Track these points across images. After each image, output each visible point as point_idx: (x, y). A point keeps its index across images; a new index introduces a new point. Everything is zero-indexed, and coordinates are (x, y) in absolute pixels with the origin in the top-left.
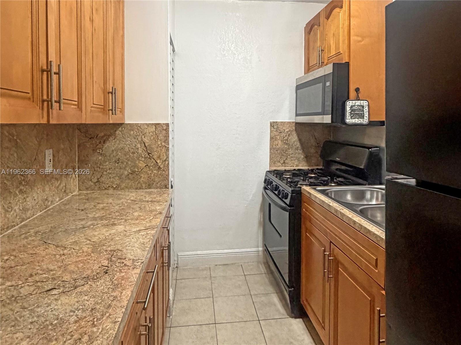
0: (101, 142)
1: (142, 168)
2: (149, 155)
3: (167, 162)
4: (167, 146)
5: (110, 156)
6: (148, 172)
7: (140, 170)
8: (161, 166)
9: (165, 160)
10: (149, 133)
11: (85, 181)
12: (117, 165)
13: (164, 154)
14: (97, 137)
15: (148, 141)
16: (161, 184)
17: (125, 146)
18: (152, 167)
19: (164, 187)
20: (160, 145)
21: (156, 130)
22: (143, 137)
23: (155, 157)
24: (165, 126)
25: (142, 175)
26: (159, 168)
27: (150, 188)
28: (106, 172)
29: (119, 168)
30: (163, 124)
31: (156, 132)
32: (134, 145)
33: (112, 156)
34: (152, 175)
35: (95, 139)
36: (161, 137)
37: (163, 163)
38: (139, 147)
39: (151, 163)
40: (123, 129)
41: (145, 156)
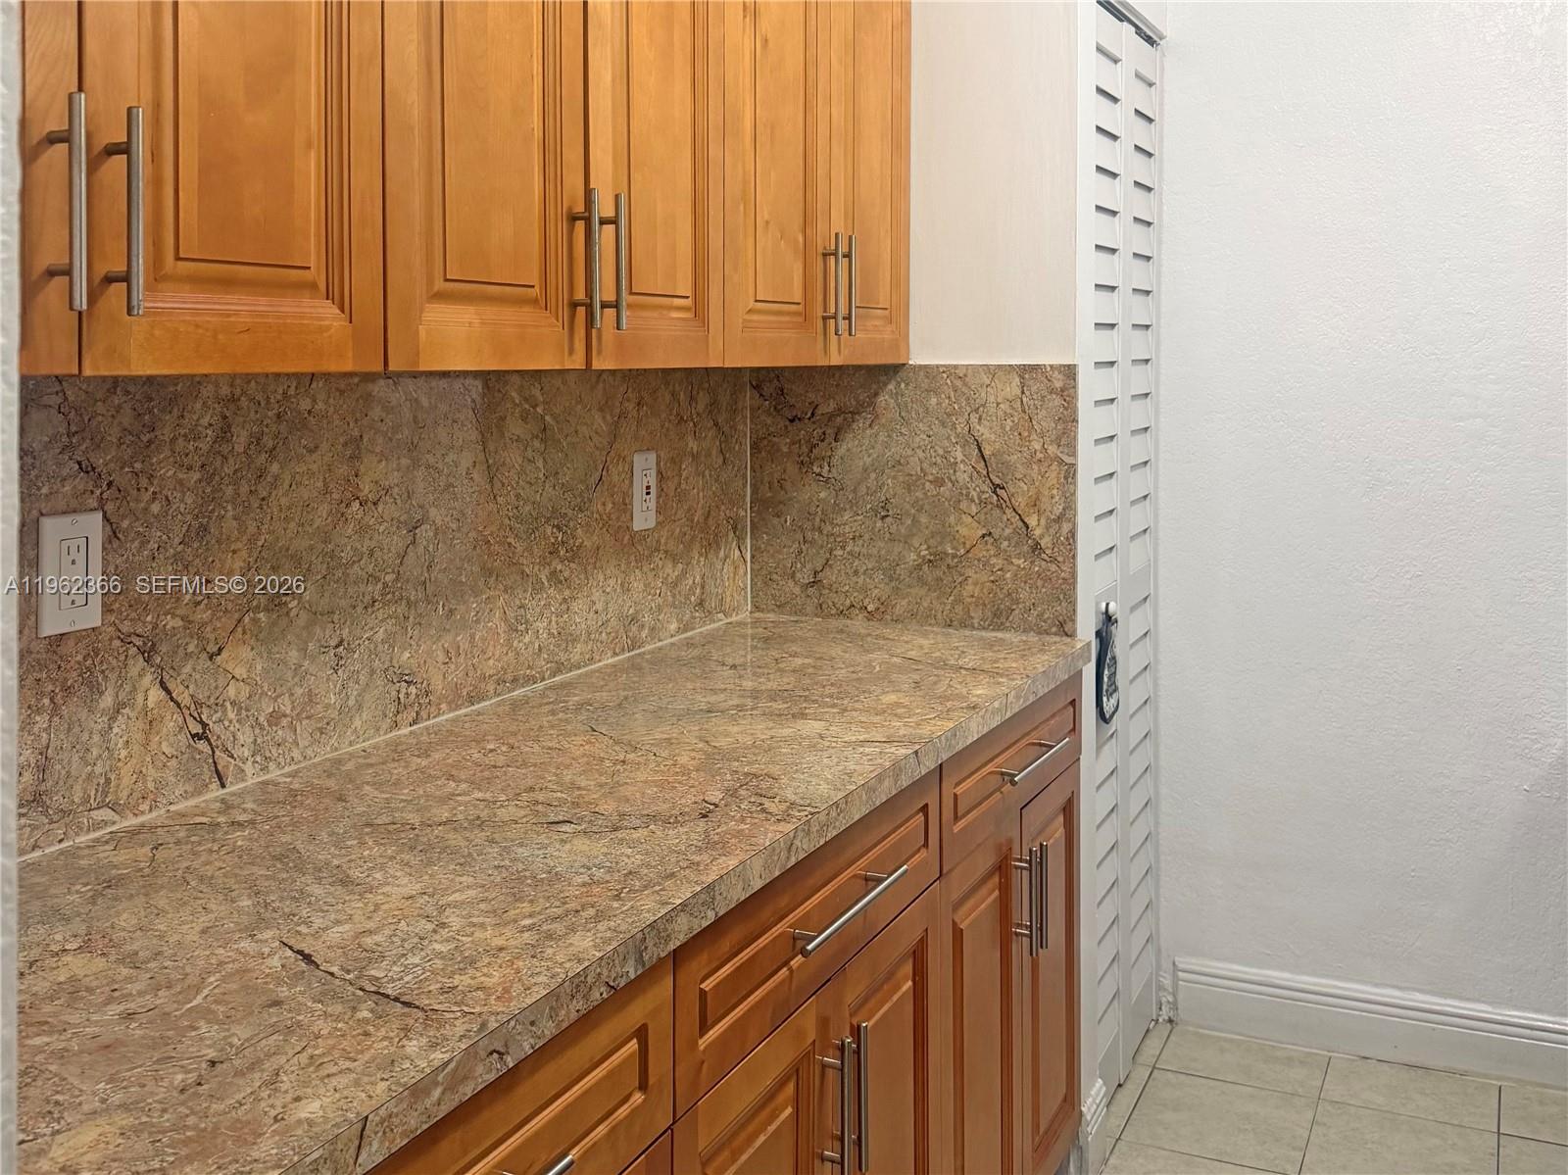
0: (824, 433)
1: (968, 546)
2: (995, 492)
3: (1066, 527)
4: (1068, 460)
5: (855, 491)
6: (993, 561)
7: (962, 551)
8: (1043, 542)
9: (1059, 519)
10: (998, 404)
11: (775, 577)
12: (879, 524)
13: (1055, 492)
14: (813, 414)
15: (993, 437)
16: (1040, 615)
17: (910, 452)
18: (1006, 543)
19: (1054, 629)
20: (1039, 455)
21: (1023, 393)
22: (974, 418)
23: (1020, 502)
24: (1061, 377)
25: (970, 572)
26: (1036, 547)
27: (1000, 628)
28: (843, 548)
29: (887, 535)
30: (1051, 366)
31: (1024, 399)
32: (941, 452)
33: (863, 490)
34: (1008, 575)
35: (806, 421)
36: (1044, 421)
37: (1052, 531)
38: (959, 460)
39: (1005, 526)
40: (903, 385)
41: (979, 498)
